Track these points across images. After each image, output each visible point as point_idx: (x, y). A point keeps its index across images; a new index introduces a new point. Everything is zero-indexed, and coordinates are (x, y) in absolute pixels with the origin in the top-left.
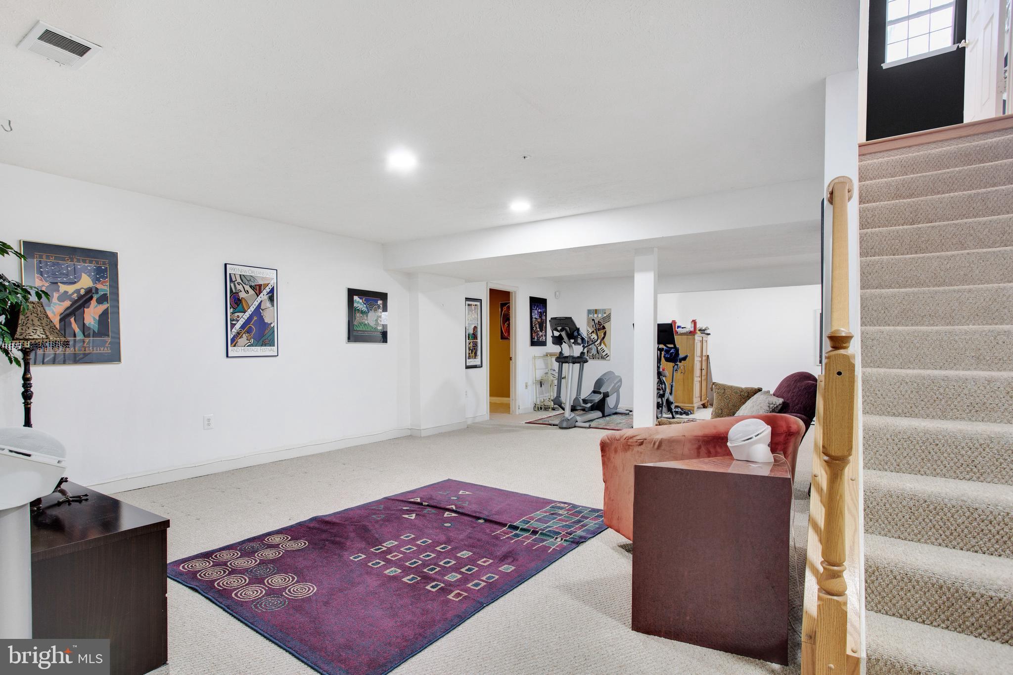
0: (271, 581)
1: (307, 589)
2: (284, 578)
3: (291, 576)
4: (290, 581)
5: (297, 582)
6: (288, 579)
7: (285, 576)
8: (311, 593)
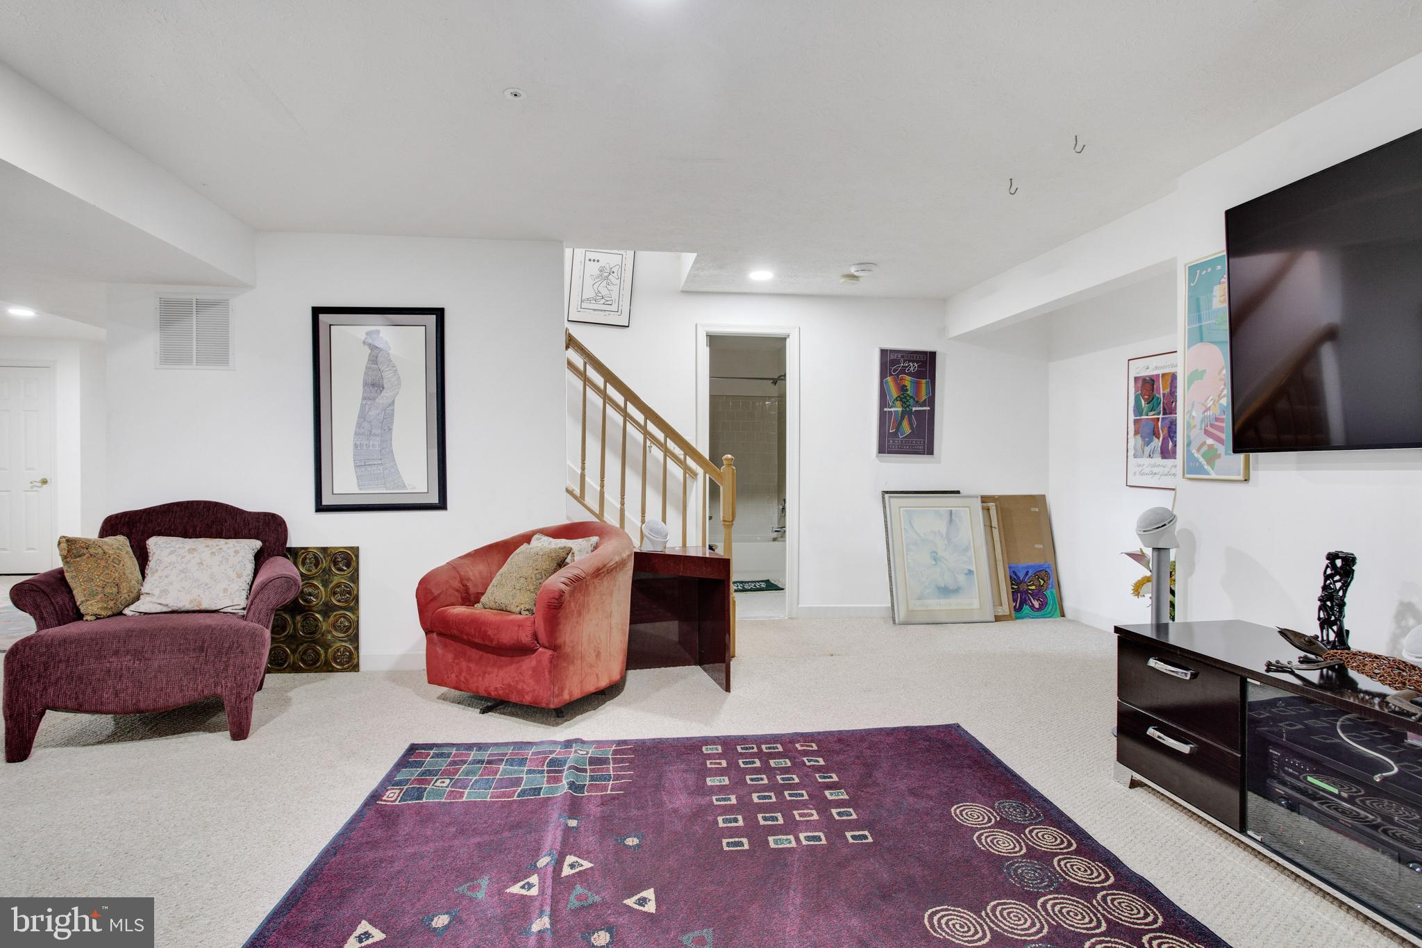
0: (1015, 847)
1: (964, 813)
2: (993, 844)
3: (981, 844)
4: (985, 835)
5: (974, 830)
6: (988, 840)
7: (990, 846)
8: (962, 806)
